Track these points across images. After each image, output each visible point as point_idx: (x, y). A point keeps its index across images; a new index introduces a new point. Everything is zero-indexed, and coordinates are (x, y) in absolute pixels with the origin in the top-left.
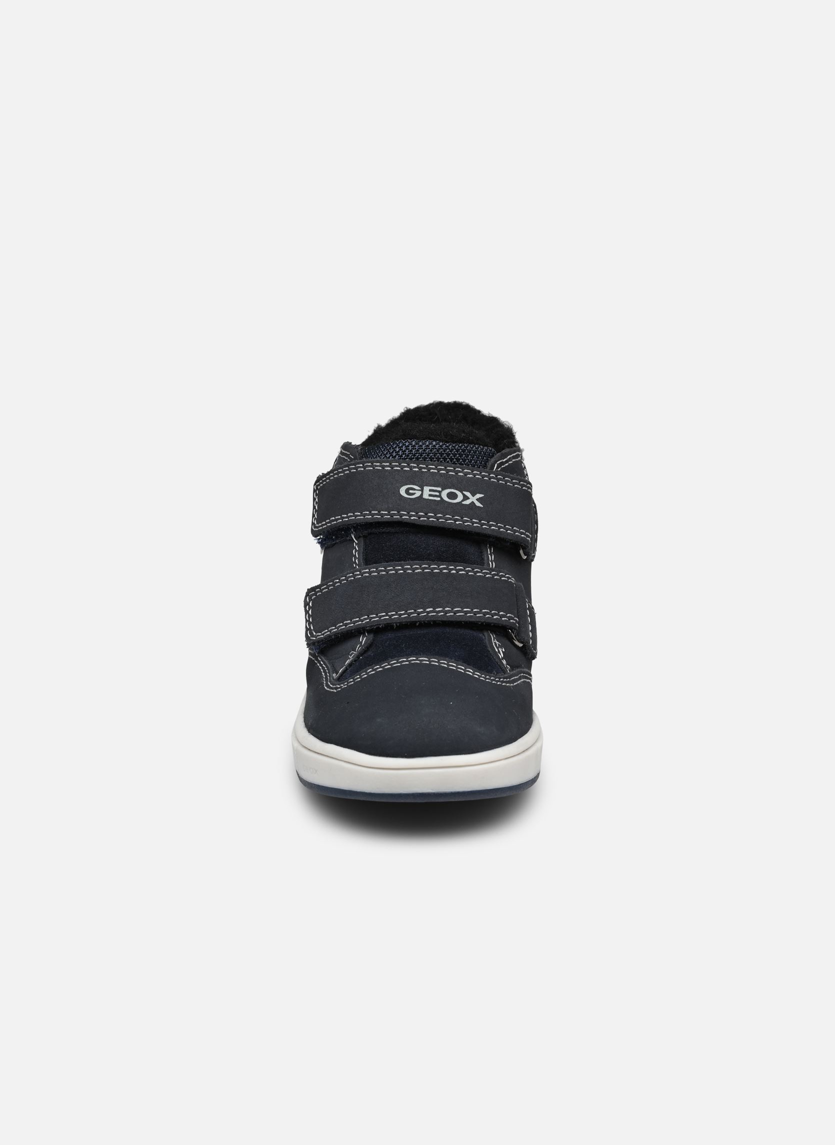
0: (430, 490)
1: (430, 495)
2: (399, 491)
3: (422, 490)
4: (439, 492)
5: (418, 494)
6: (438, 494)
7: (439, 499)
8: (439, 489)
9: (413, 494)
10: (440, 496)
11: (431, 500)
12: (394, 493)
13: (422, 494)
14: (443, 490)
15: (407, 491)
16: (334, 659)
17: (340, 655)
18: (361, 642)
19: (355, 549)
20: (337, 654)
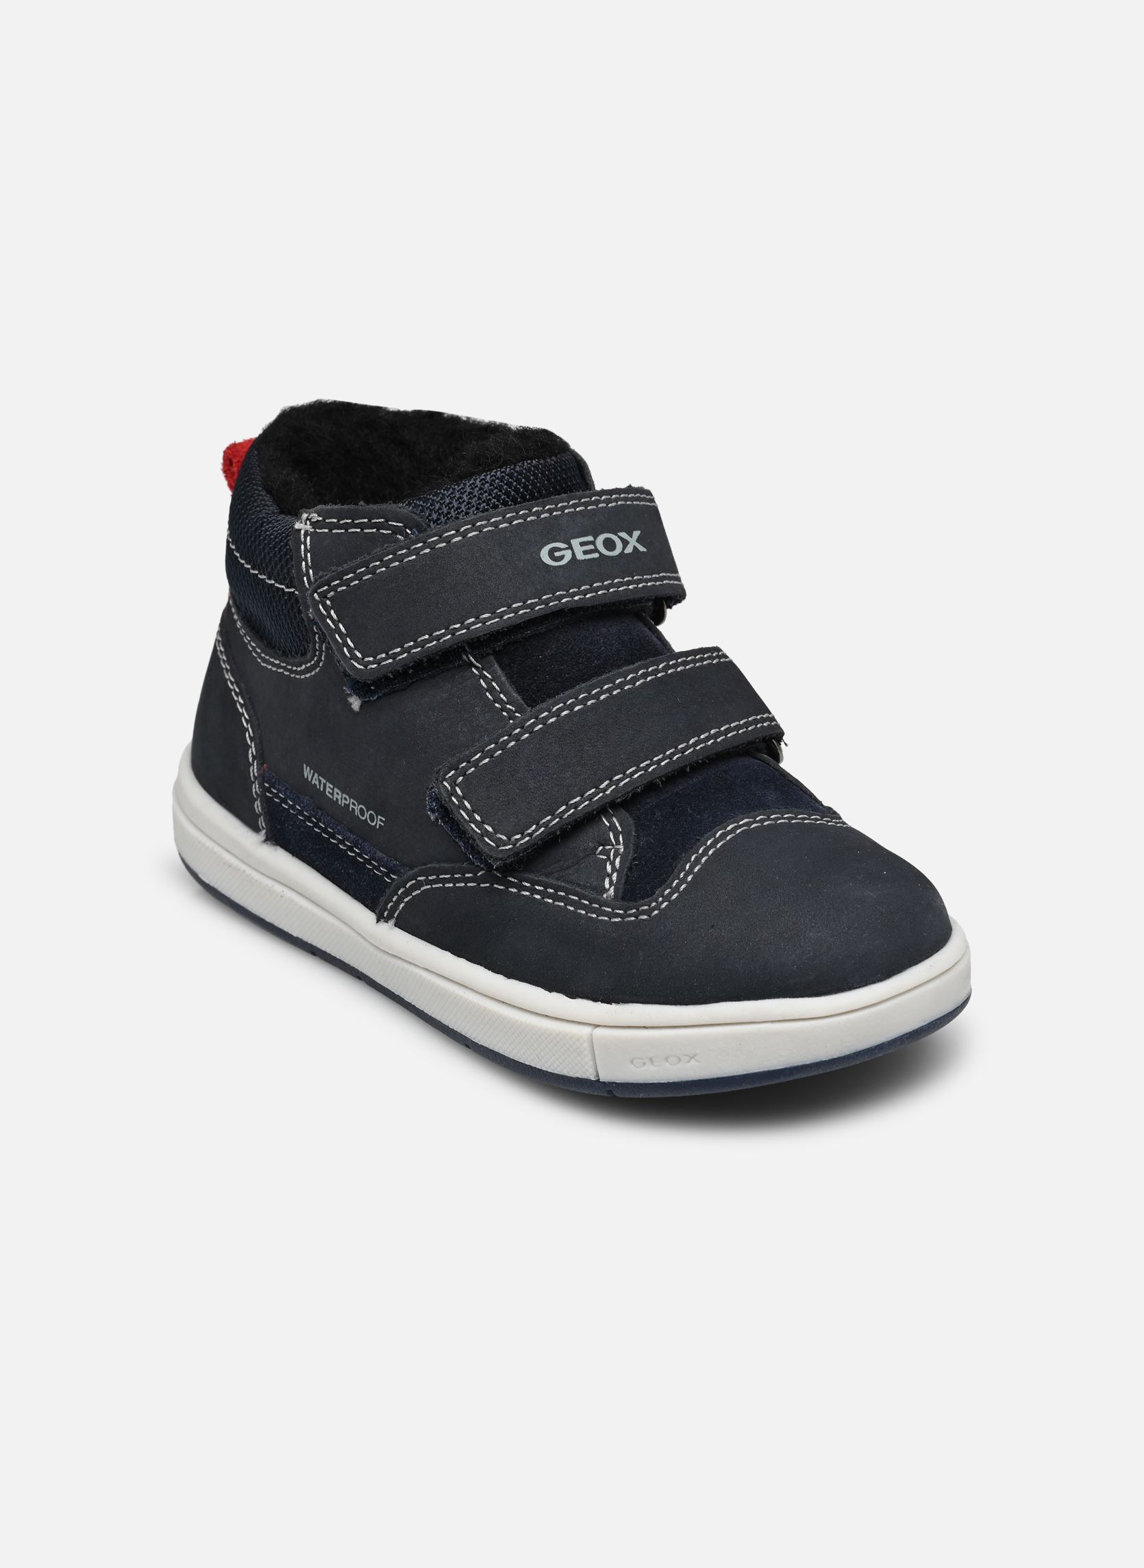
0: (582, 544)
1: (585, 553)
2: (539, 556)
3: (570, 547)
4: (593, 543)
5: (568, 555)
6: (591, 547)
7: (596, 555)
8: (590, 538)
9: (562, 557)
10: (596, 550)
11: (588, 560)
12: (534, 564)
13: (573, 554)
14: (595, 538)
15: (551, 553)
16: (558, 871)
17: (570, 862)
18: (612, 827)
19: (485, 678)
20: (560, 861)
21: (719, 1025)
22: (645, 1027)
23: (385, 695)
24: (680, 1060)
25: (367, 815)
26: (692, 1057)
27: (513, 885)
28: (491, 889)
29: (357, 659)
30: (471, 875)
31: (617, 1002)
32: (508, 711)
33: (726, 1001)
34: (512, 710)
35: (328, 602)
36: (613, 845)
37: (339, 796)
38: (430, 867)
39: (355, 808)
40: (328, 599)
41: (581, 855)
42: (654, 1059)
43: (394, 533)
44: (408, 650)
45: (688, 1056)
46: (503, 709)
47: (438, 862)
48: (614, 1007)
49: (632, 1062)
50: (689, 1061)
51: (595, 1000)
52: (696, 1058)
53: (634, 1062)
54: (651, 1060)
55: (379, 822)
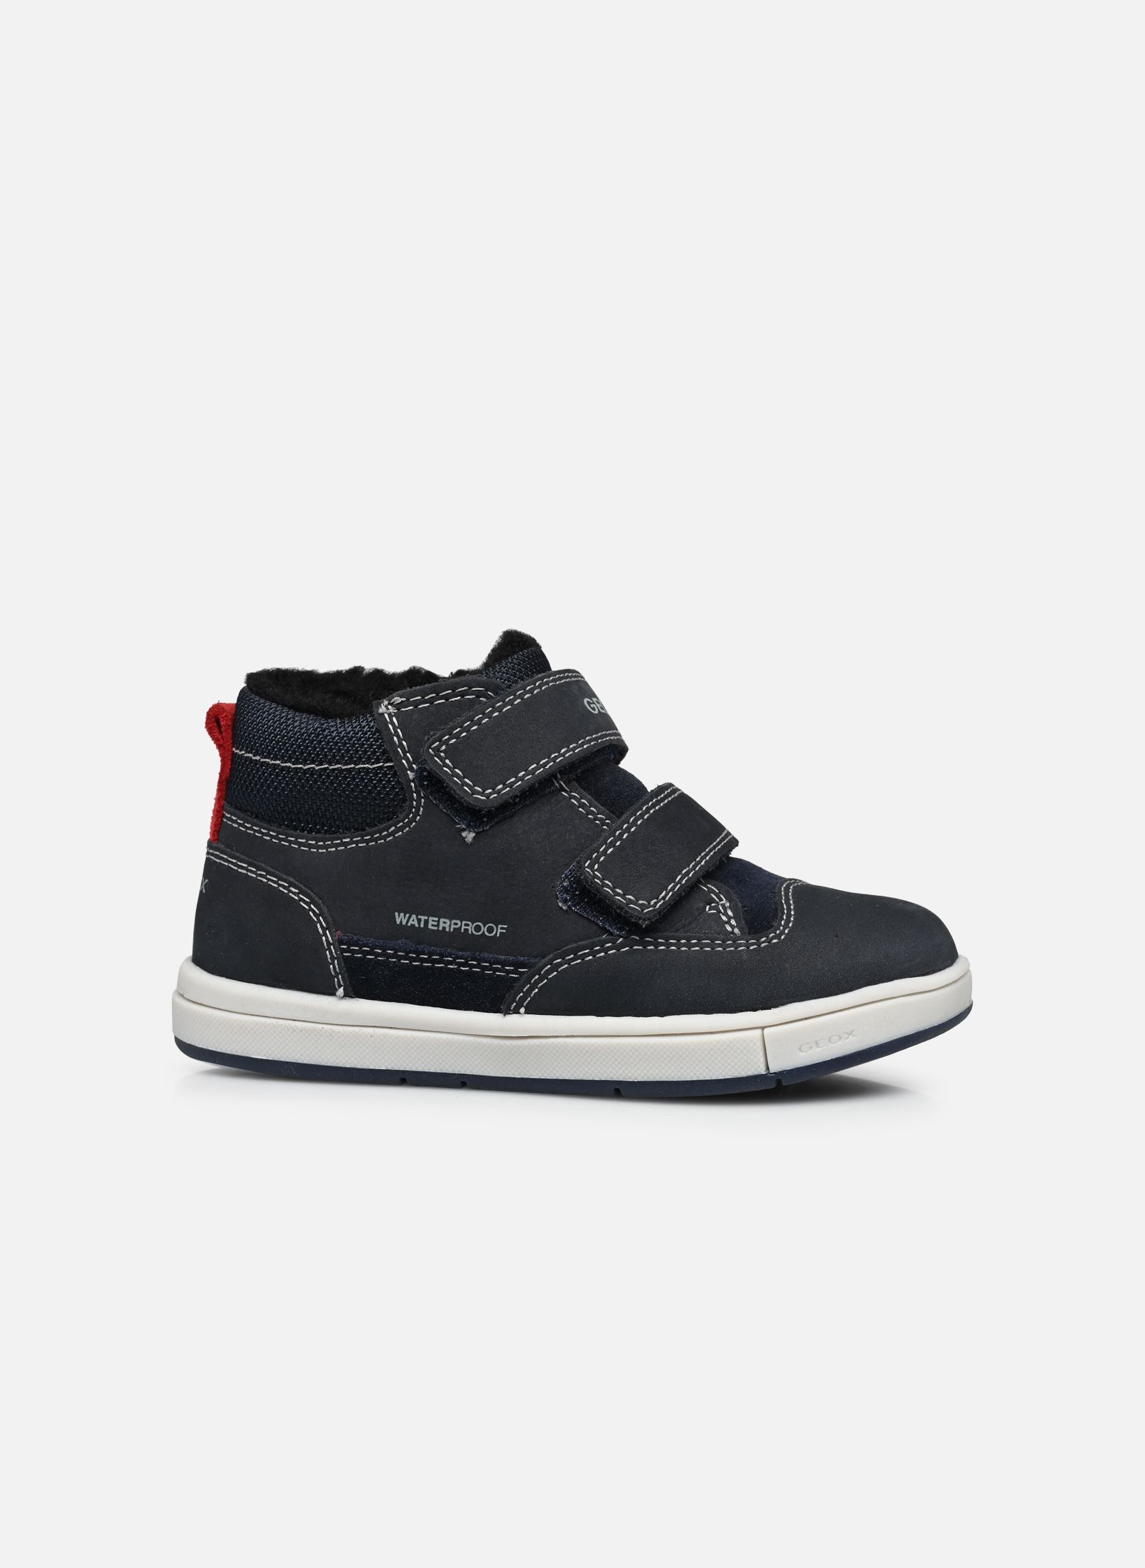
9: (594, 708)
15: (589, 704)
16: (682, 928)
17: (690, 919)
18: (711, 891)
19: (574, 797)
20: (681, 920)
21: (866, 1004)
22: (806, 1019)
23: (496, 823)
24: (840, 1038)
25: (484, 929)
26: (850, 1034)
27: (650, 943)
28: (632, 952)
29: (478, 793)
30: (610, 944)
31: (776, 1006)
32: (600, 820)
33: (866, 986)
34: (603, 818)
35: (442, 754)
36: (718, 903)
37: (446, 924)
38: (567, 949)
39: (469, 928)
40: (441, 752)
41: (697, 913)
42: (819, 1042)
43: (478, 697)
44: (522, 779)
45: (847, 1033)
46: (596, 819)
47: (575, 942)
48: (773, 1010)
49: (800, 1049)
50: (848, 1038)
51: (755, 1010)
52: (853, 1033)
53: (802, 1048)
54: (817, 1043)
55: (499, 930)
